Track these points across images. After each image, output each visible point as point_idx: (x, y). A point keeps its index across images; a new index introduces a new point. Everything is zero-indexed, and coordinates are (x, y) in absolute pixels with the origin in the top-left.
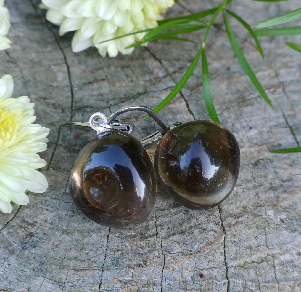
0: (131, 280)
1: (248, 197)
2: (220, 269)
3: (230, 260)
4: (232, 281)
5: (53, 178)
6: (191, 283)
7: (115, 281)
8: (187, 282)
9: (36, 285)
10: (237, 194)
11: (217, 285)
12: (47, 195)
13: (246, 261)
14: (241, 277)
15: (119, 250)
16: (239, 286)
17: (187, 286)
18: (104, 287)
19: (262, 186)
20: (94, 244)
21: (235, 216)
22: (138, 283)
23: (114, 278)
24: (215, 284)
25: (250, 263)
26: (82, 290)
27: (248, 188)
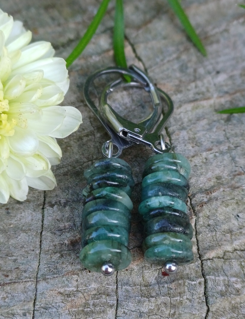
0: (75, 290)
1: (222, 163)
2: (193, 264)
3: (205, 251)
4: (210, 278)
6: (156, 287)
7: (54, 295)
8: (150, 286)
10: (207, 161)
11: (191, 286)
13: (226, 250)
14: (220, 271)
15: (57, 252)
16: (219, 284)
17: (151, 291)
18: (40, 303)
19: (239, 148)
20: (23, 246)
21: (208, 191)
22: (85, 294)
23: (52, 290)
24: (188, 286)
25: (231, 252)
26: (10, 312)
27: (221, 151)
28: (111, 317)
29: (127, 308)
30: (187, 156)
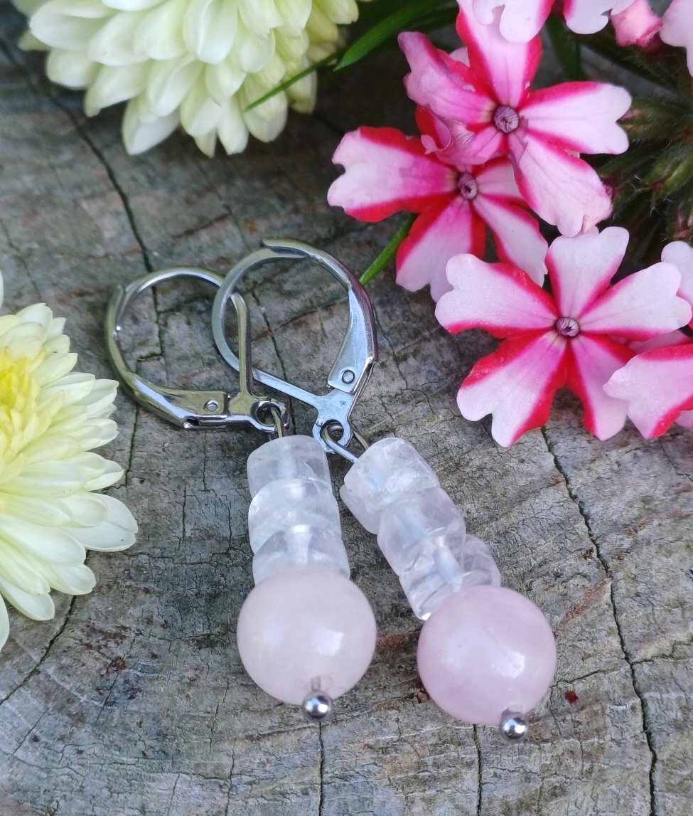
0: (395, 740)
1: (651, 470)
2: (616, 672)
3: (637, 645)
4: (652, 697)
5: (145, 503)
6: (551, 722)
7: (357, 750)
8: (538, 720)
9: (159, 795)
10: (621, 468)
11: (616, 715)
12: (140, 551)
13: (675, 641)
14: (670, 683)
16: (669, 708)
17: (542, 729)
18: (333, 769)
19: (679, 437)
21: (630, 528)
22: (416, 745)
23: (353, 743)
24: (611, 715)
25: (686, 643)
26: (278, 789)
27: (646, 447)
28: (471, 784)
29: (499, 767)
30: (581, 461)
